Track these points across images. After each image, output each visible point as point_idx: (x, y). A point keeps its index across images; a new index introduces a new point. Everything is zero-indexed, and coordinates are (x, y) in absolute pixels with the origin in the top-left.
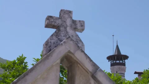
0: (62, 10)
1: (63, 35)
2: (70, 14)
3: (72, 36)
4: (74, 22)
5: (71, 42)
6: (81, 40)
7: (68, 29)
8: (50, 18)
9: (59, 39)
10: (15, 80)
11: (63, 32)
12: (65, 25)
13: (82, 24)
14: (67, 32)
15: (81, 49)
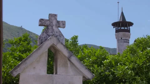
0: (50, 14)
1: (50, 32)
2: (55, 16)
3: (57, 32)
4: (58, 22)
5: (55, 38)
6: (62, 35)
7: (54, 27)
8: (42, 20)
9: (48, 35)
10: (19, 63)
11: (51, 30)
12: (52, 25)
13: (64, 23)
14: (53, 30)
15: (61, 42)
